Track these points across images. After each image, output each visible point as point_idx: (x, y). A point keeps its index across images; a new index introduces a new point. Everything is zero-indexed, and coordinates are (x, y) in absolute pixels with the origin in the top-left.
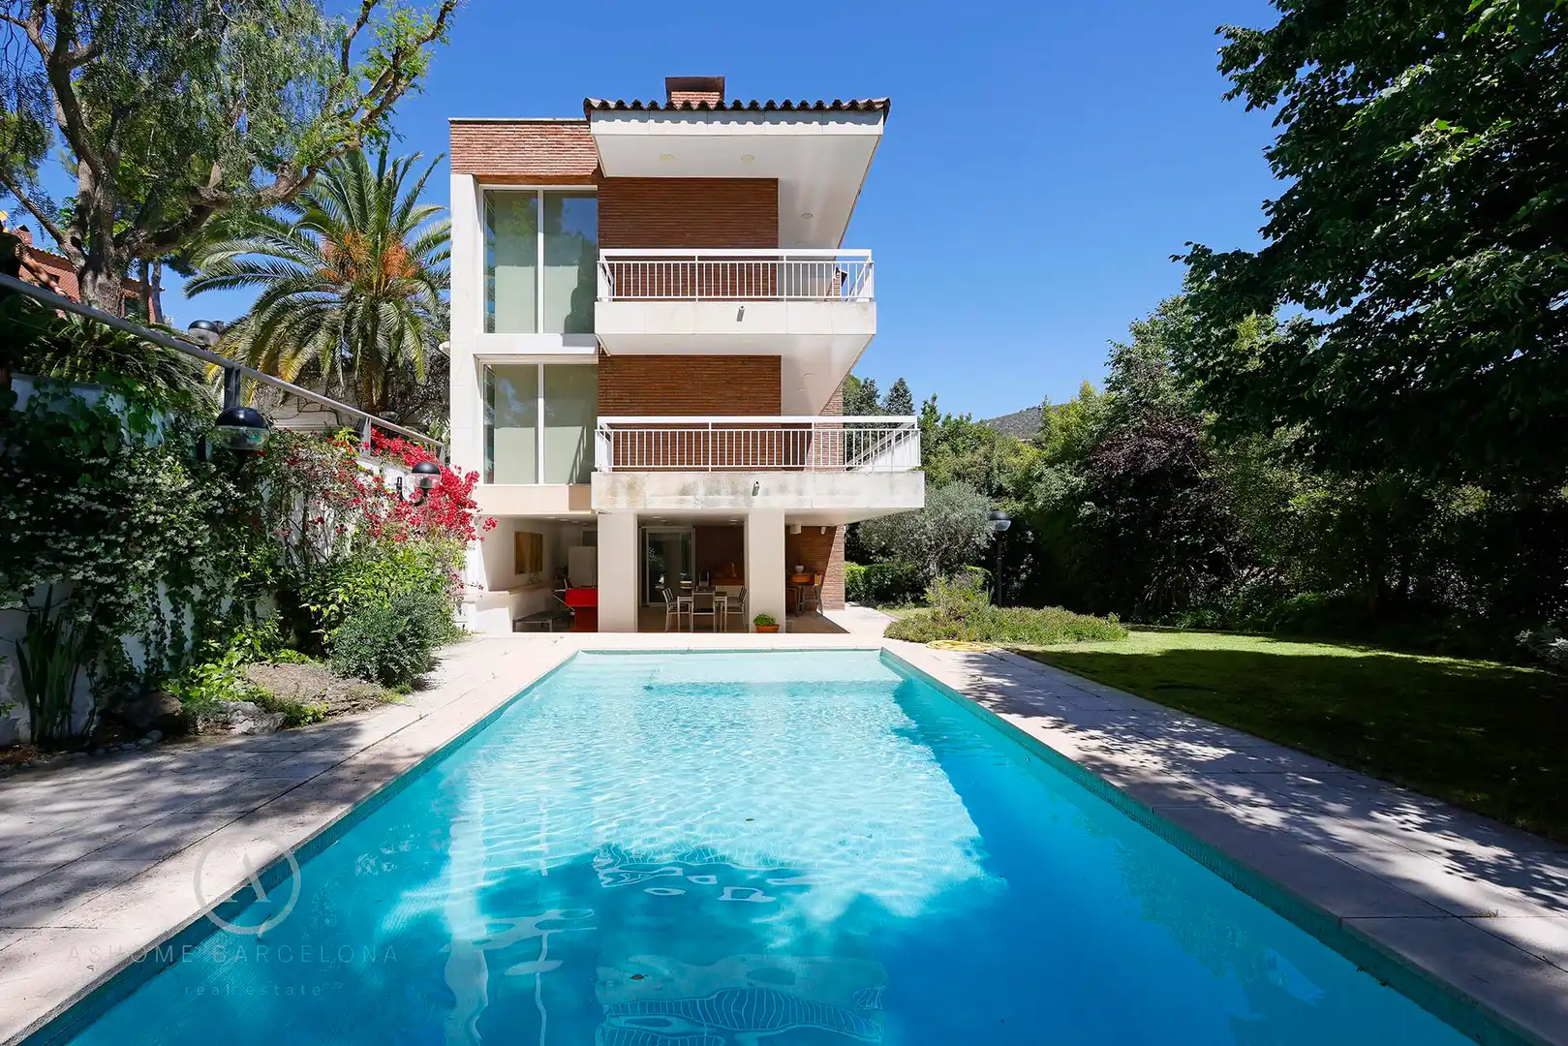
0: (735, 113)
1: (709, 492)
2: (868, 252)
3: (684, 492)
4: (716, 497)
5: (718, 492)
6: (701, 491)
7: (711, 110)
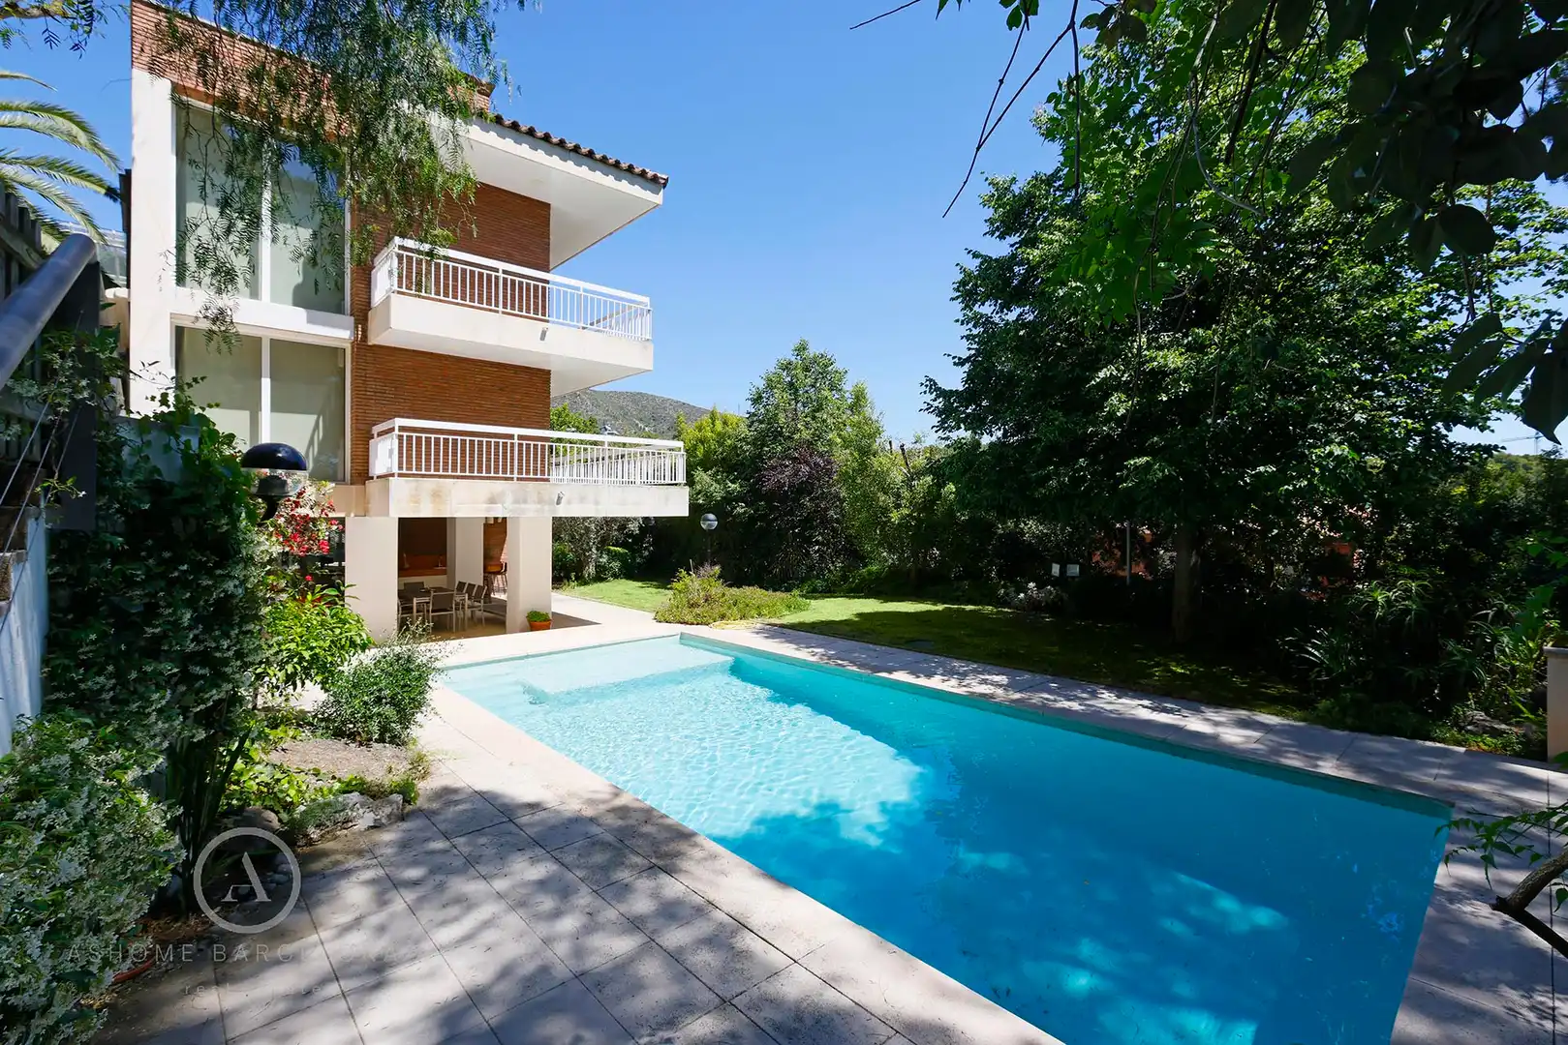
0: (543, 143)
1: (516, 501)
2: (646, 300)
3: (492, 501)
4: (523, 506)
5: (525, 502)
6: (509, 499)
7: (521, 132)
